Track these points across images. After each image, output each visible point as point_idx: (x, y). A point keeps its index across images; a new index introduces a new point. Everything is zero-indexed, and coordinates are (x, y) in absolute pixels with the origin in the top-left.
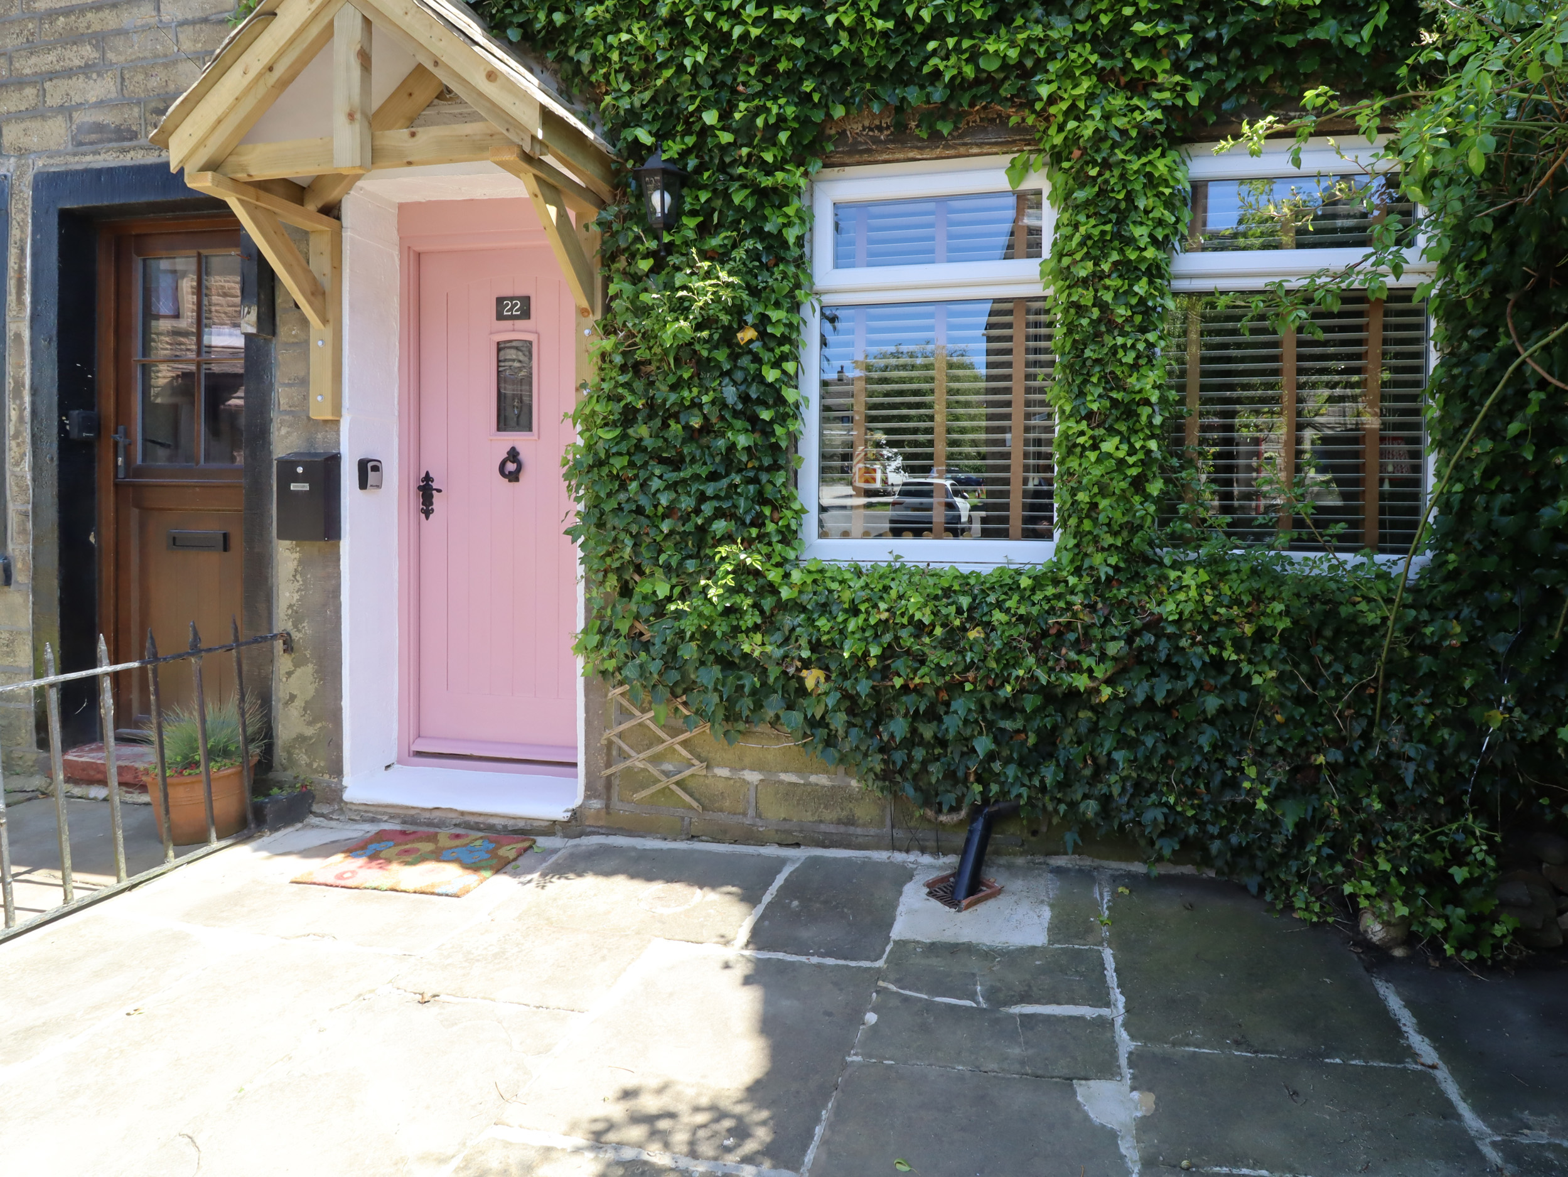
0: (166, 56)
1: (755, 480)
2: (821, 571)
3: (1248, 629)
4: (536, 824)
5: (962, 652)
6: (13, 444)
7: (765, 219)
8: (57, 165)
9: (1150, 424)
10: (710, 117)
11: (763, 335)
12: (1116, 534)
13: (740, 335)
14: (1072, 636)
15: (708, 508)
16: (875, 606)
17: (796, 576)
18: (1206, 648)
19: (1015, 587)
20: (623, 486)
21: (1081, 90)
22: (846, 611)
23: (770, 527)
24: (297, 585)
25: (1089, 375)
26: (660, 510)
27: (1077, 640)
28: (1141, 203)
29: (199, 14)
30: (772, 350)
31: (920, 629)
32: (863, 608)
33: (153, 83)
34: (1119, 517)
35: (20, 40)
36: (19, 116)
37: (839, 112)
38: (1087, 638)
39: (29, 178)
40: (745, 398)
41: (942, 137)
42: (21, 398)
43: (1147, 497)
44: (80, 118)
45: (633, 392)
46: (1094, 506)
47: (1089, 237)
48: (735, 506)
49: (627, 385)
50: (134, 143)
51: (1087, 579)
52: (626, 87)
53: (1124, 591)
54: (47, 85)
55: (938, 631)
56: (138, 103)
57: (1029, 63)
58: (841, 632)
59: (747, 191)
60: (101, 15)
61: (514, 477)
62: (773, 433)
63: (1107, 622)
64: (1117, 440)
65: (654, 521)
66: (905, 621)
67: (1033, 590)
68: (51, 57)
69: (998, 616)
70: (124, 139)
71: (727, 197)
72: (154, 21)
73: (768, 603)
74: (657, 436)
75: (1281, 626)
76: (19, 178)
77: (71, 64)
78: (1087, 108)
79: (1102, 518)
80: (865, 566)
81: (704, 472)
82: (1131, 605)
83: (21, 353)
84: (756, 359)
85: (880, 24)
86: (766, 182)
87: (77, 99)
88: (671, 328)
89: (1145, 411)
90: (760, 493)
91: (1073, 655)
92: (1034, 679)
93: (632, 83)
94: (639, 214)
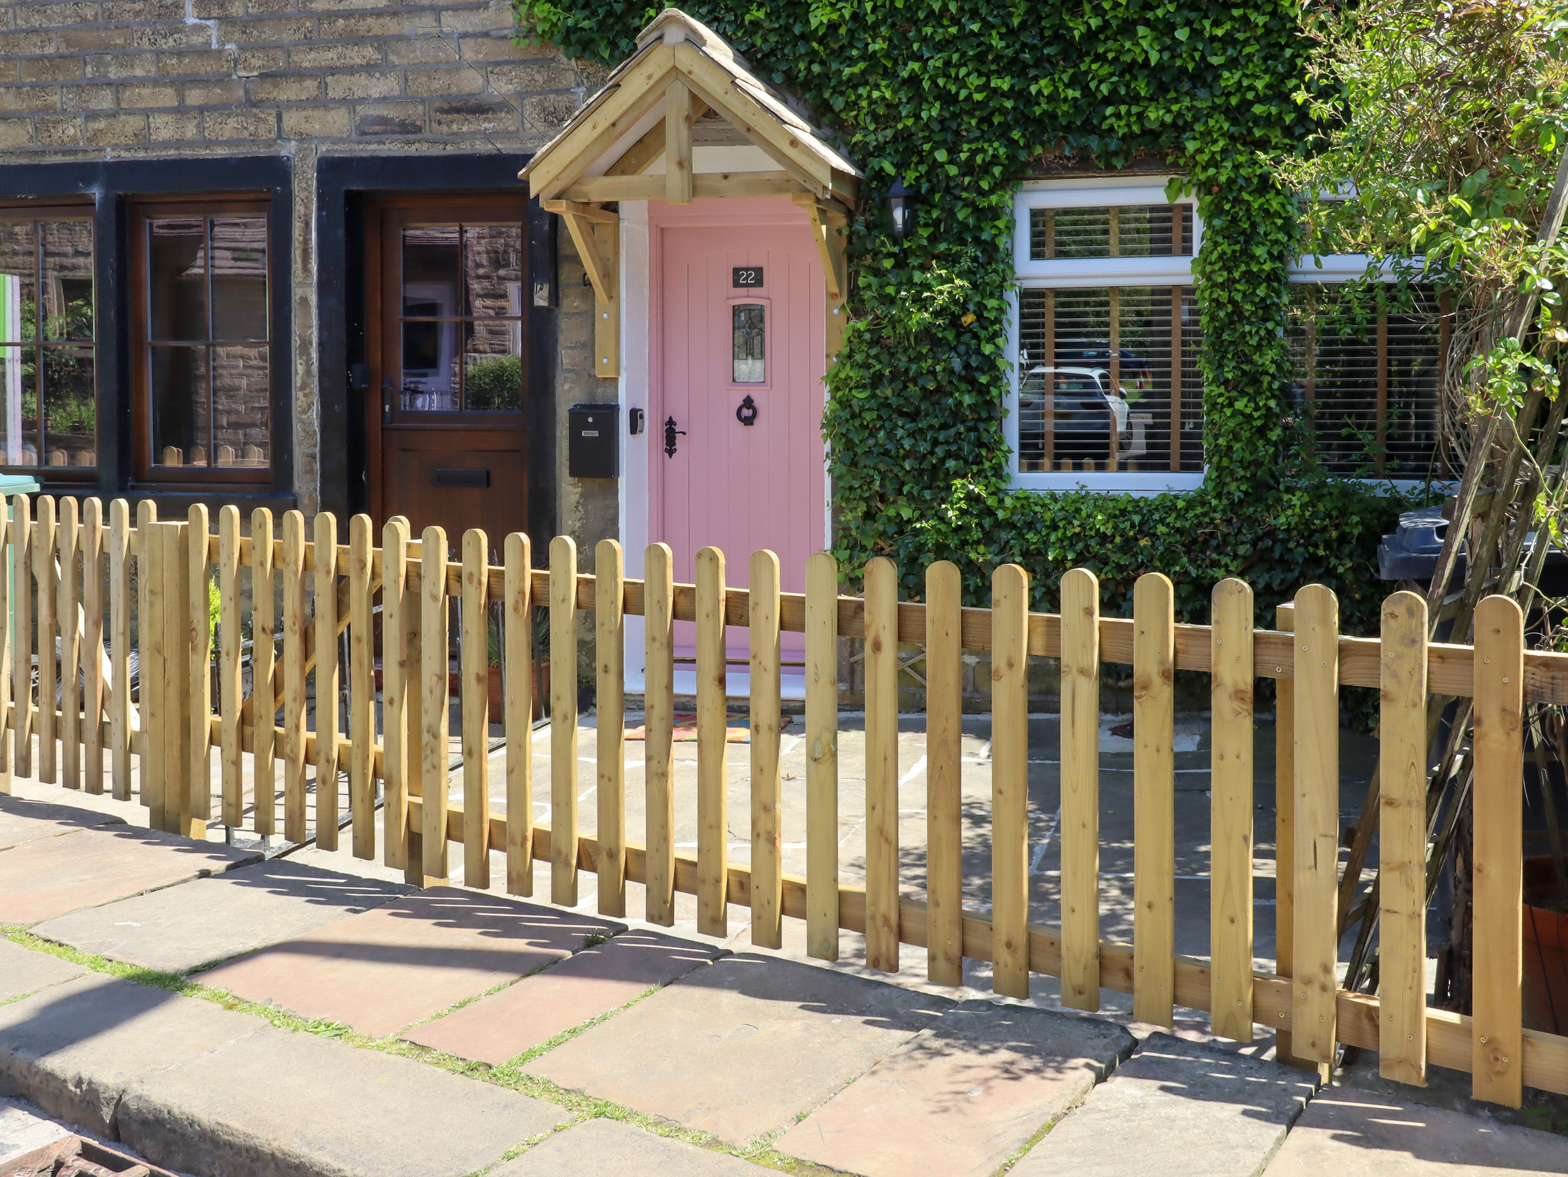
0: (448, 62)
1: (975, 429)
2: (1027, 498)
3: (1334, 534)
4: (792, 704)
5: (1135, 555)
6: (300, 394)
7: (981, 230)
8: (341, 151)
9: (1270, 388)
10: (941, 156)
11: (980, 316)
12: (1245, 468)
13: (963, 319)
14: (1214, 543)
15: (940, 451)
16: (1070, 523)
17: (1008, 502)
18: (1306, 547)
19: (1174, 508)
20: (872, 435)
21: (1217, 148)
22: (1047, 527)
23: (987, 464)
24: (579, 515)
25: (1226, 352)
26: (902, 452)
27: (1218, 545)
28: (1261, 230)
29: (478, 29)
30: (986, 329)
31: (1103, 538)
32: (1061, 524)
33: (436, 85)
34: (1248, 457)
35: (297, 36)
36: (300, 105)
37: (1038, 150)
38: (1225, 543)
39: (312, 161)
40: (967, 366)
41: (1115, 168)
42: (309, 354)
43: (1268, 442)
44: (362, 110)
45: (880, 362)
46: (1230, 448)
47: (1224, 253)
48: (960, 449)
49: (876, 357)
50: (418, 136)
51: (1225, 502)
52: (872, 127)
53: (1251, 510)
54: (329, 79)
55: (1118, 540)
56: (423, 101)
57: (1181, 123)
58: (1044, 543)
59: (969, 210)
60: (381, 20)
61: (748, 421)
62: (989, 392)
63: (1239, 531)
64: (1245, 400)
65: (898, 460)
66: (1093, 533)
67: (1187, 511)
68: (332, 54)
69: (1161, 529)
70: (409, 132)
71: (952, 213)
72: (434, 31)
73: (987, 522)
74: (899, 395)
75: (1356, 532)
76: (301, 160)
77: (352, 62)
78: (1223, 160)
79: (1235, 456)
80: (1059, 493)
81: (936, 422)
82: (1257, 520)
83: (308, 314)
84: (975, 336)
85: (1071, 93)
86: (983, 203)
87: (359, 93)
88: (916, 318)
89: (1266, 379)
90: (978, 438)
91: (1215, 556)
92: (1187, 573)
93: (877, 123)
94: (883, 224)
